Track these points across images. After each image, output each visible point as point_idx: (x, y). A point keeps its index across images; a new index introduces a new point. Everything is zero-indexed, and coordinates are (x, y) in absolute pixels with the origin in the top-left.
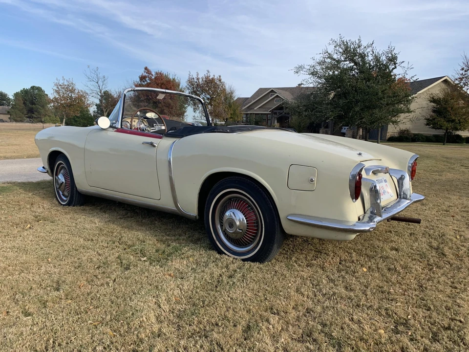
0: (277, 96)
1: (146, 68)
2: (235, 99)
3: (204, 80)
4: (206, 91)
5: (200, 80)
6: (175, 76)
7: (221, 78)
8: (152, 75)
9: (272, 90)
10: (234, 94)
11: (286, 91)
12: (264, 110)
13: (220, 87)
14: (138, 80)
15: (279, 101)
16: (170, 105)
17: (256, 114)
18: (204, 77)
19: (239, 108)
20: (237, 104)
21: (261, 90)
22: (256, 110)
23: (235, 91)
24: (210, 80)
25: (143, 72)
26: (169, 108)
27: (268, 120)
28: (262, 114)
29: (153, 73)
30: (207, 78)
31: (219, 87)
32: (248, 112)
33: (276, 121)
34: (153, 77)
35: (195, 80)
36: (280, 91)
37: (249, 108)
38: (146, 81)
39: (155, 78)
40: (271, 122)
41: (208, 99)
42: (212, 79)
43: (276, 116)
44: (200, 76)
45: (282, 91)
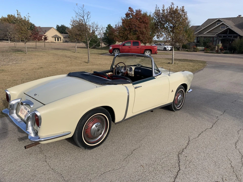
0: (223, 23)
1: (130, 8)
2: (190, 26)
3: (168, 11)
4: (169, 20)
5: (166, 11)
6: (151, 13)
7: (184, 8)
8: (134, 12)
9: (219, 20)
10: (190, 24)
11: (229, 20)
12: (211, 34)
13: (183, 16)
14: (125, 16)
15: (224, 27)
16: (143, 32)
17: (204, 37)
18: (168, 8)
19: (193, 33)
20: (191, 30)
21: (209, 20)
22: (205, 34)
23: (191, 21)
24: (173, 11)
25: (128, 11)
26: (143, 34)
27: (213, 41)
28: (209, 37)
29: (135, 11)
30: (171, 9)
31: (181, 17)
32: (199, 36)
33: (220, 42)
34: (134, 14)
35: (161, 12)
36: (225, 20)
37: (200, 33)
38: (130, 17)
39: (136, 14)
40: (216, 43)
41: (171, 27)
42: (176, 10)
43: (220, 38)
44: (165, 8)
45: (226, 20)
